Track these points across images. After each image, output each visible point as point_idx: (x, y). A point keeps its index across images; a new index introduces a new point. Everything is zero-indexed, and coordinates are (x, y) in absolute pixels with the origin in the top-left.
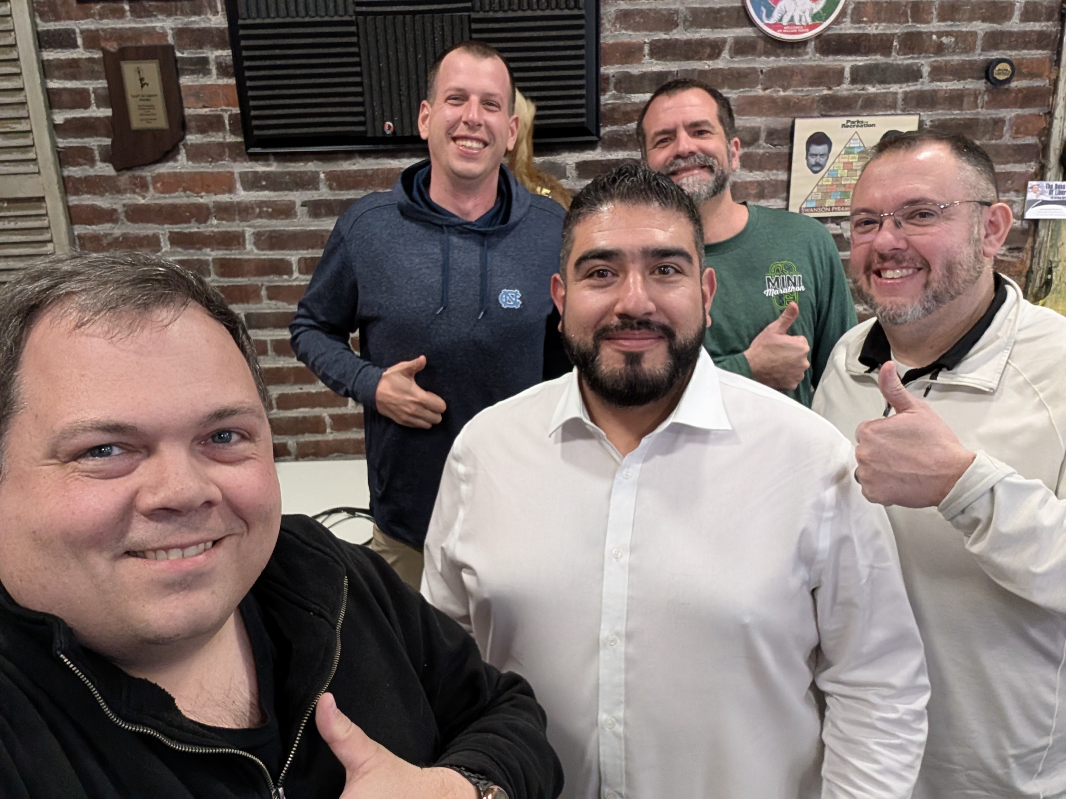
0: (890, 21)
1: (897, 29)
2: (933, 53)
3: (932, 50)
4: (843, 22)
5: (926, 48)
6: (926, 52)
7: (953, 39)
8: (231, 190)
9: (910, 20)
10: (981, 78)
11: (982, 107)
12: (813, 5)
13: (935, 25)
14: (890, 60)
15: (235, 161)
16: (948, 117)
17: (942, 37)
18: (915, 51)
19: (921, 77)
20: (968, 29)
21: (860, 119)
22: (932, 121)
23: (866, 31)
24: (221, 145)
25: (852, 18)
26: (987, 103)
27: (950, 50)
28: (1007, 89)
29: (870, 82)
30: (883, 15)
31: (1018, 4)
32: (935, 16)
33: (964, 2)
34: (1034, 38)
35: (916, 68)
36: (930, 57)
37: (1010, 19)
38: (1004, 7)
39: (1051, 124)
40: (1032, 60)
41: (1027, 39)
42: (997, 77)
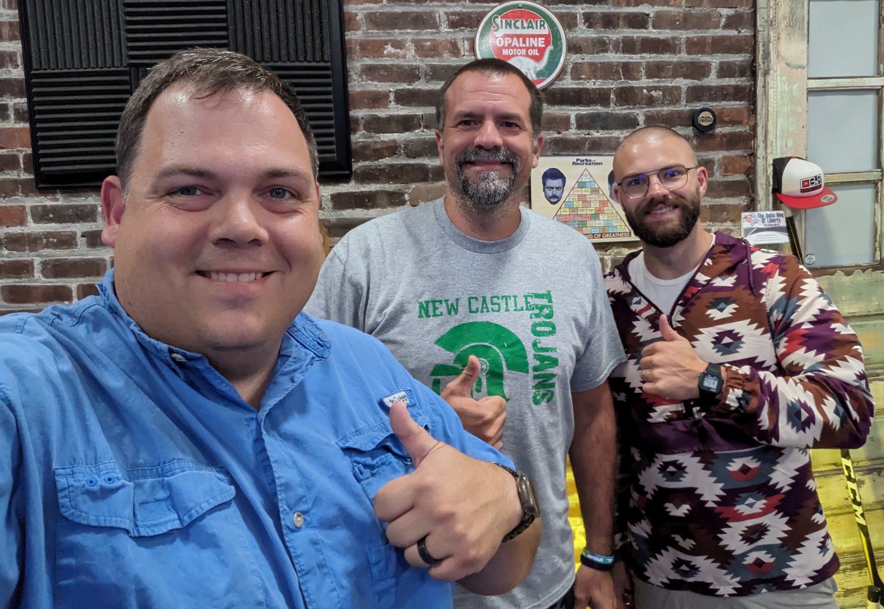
0: (605, 78)
1: (612, 85)
2: (645, 105)
3: (644, 102)
4: (564, 79)
5: (638, 100)
6: (639, 103)
7: (661, 93)
8: (22, 222)
9: (622, 77)
10: (690, 126)
12: (537, 64)
13: (644, 82)
14: (609, 110)
15: (27, 196)
17: (651, 91)
18: (630, 103)
20: (673, 84)
21: (588, 158)
23: (585, 86)
24: (15, 182)
25: (572, 76)
26: (697, 146)
27: (660, 102)
28: (713, 135)
29: (594, 128)
30: (598, 74)
31: (713, 64)
32: (643, 74)
33: (667, 62)
34: (731, 91)
35: (632, 116)
36: (643, 108)
37: (708, 76)
38: (701, 66)
39: (755, 163)
40: (732, 110)
41: (725, 93)
42: (702, 123)
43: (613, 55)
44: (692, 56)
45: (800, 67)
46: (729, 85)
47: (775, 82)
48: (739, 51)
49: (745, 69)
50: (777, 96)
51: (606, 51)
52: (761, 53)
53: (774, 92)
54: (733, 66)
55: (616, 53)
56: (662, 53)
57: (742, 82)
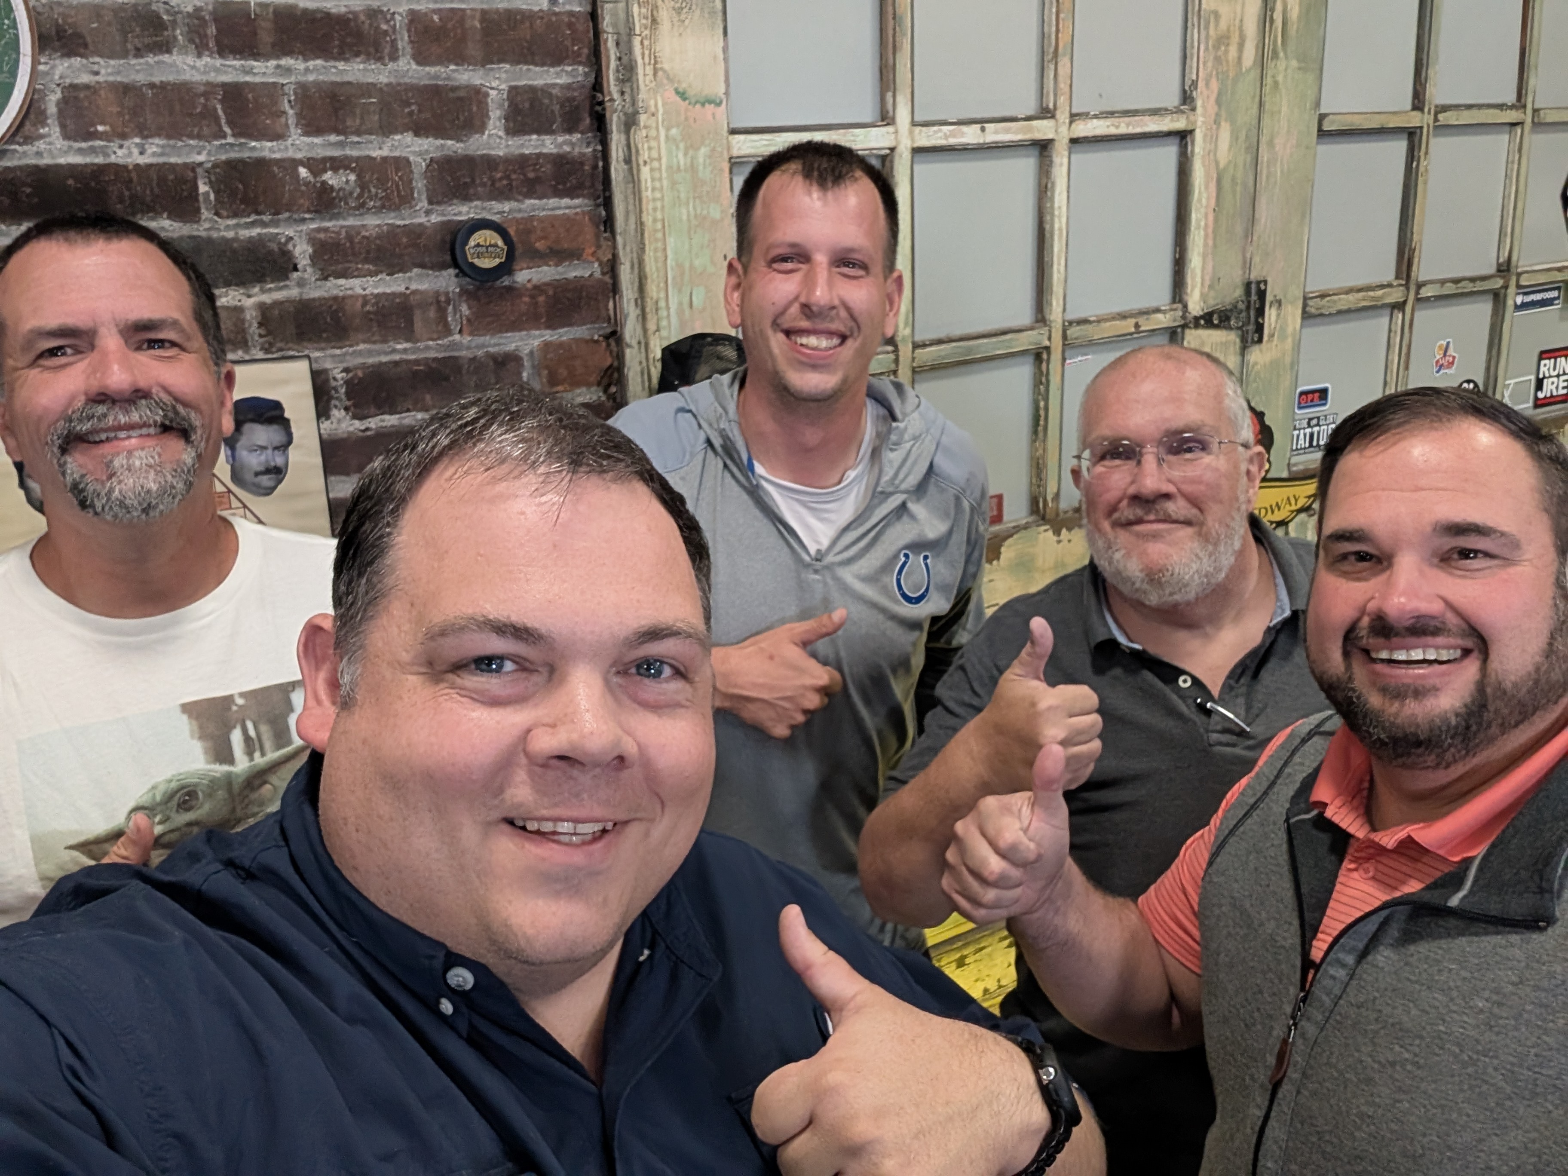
0: (174, 132)
1: (199, 153)
2: (309, 211)
3: (305, 203)
4: (41, 138)
5: (286, 199)
6: (289, 208)
7: (352, 177)
9: (227, 130)
11: (460, 332)
13: (296, 145)
14: (200, 230)
16: (384, 359)
17: (325, 171)
18: (261, 208)
19: (295, 269)
20: (385, 152)
22: (346, 370)
23: (113, 159)
25: (63, 126)
26: (469, 320)
27: (352, 203)
28: (510, 289)
30: (150, 119)
31: (493, 93)
32: (292, 121)
33: (360, 86)
34: (548, 168)
35: (274, 246)
36: (304, 220)
37: (481, 129)
38: (461, 99)
39: (620, 357)
40: (552, 222)
41: (531, 175)
42: (477, 262)
43: (190, 60)
44: (432, 70)
45: (710, 102)
46: (539, 155)
47: (653, 144)
48: (556, 58)
49: (577, 108)
50: (660, 179)
51: (165, 47)
52: (613, 64)
53: (652, 170)
54: (546, 101)
55: (199, 55)
56: (340, 56)
57: (573, 145)
